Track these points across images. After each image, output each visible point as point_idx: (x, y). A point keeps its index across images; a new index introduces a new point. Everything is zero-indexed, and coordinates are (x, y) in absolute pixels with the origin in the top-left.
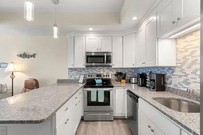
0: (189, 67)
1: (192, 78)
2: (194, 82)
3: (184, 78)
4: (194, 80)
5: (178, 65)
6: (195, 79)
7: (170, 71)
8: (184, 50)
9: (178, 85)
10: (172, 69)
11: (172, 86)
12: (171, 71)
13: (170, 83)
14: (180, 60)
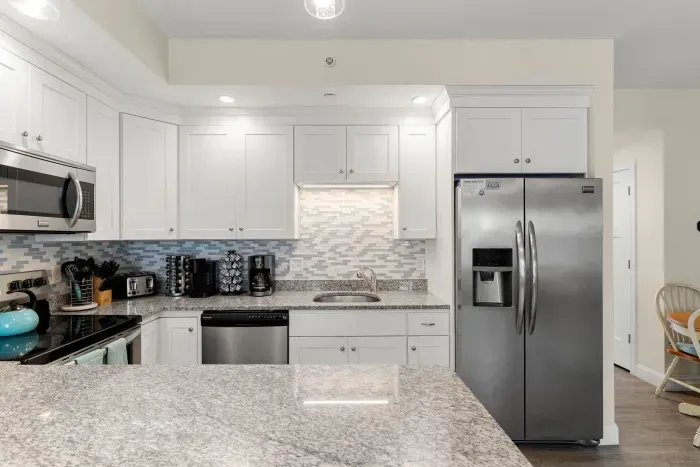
0: (325, 241)
1: (330, 258)
2: (332, 264)
3: (315, 260)
4: (333, 261)
5: (303, 237)
6: (334, 259)
7: (284, 248)
8: (315, 213)
9: (304, 273)
10: (290, 245)
11: (288, 278)
12: (287, 248)
13: (284, 274)
14: (307, 229)
